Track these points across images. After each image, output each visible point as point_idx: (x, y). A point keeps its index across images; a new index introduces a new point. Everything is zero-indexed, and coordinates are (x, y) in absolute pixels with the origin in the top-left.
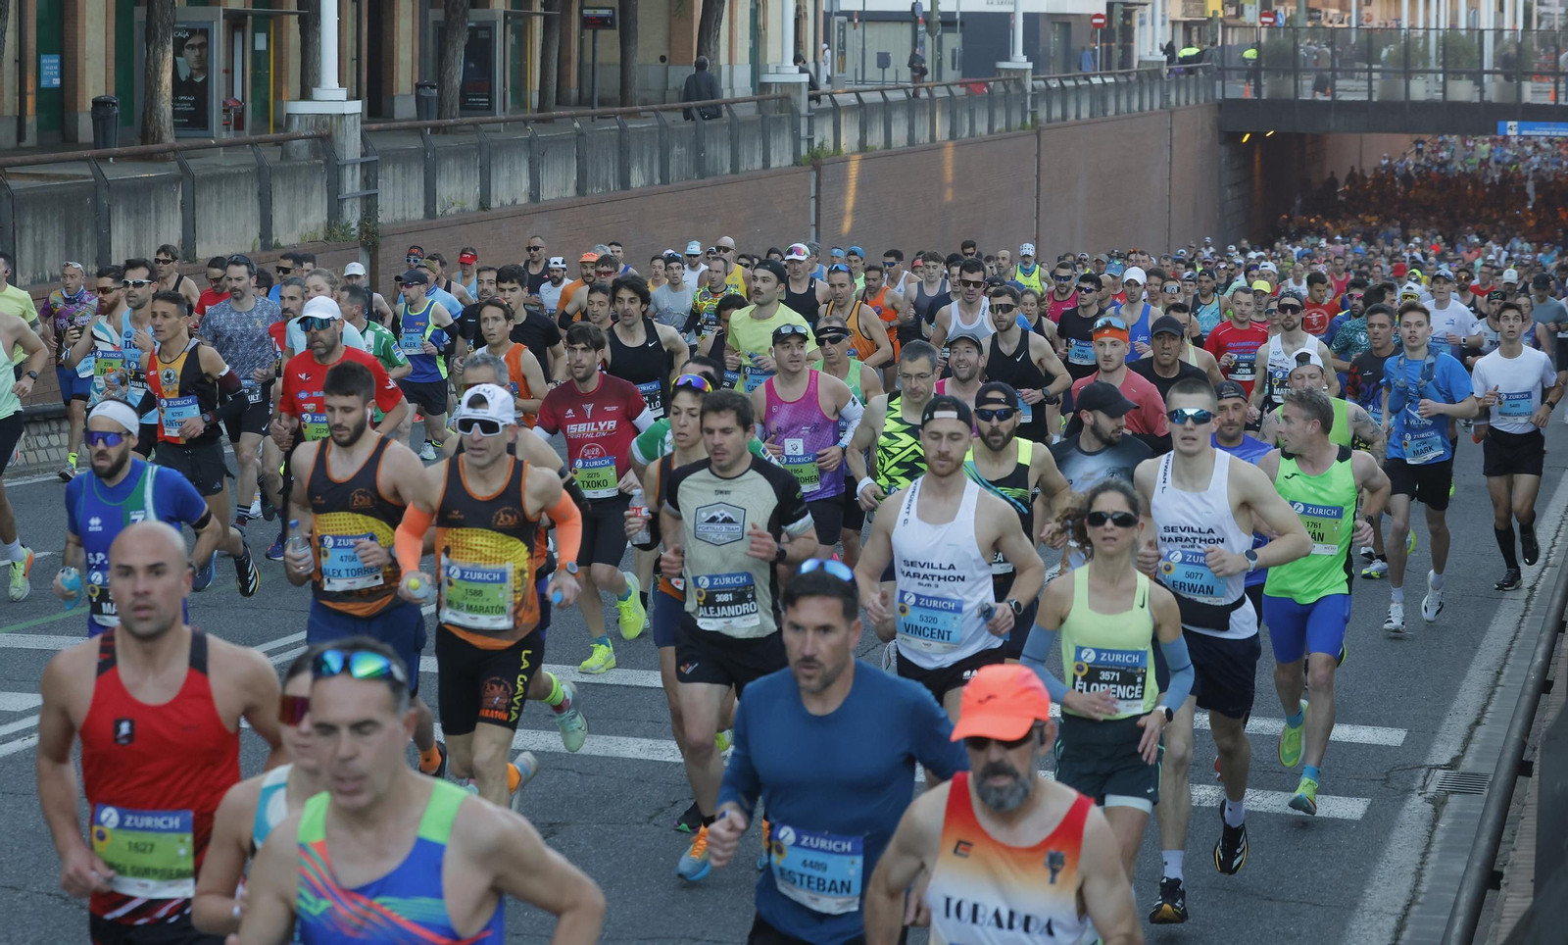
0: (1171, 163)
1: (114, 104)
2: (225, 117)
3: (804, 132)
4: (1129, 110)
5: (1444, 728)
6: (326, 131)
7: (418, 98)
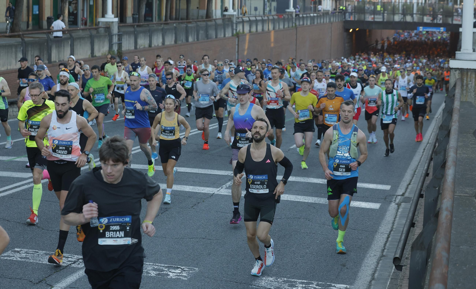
0: (331, 37)
1: (53, 19)
2: (82, 22)
3: (235, 27)
4: (320, 22)
5: (401, 185)
6: (108, 26)
7: (133, 18)
